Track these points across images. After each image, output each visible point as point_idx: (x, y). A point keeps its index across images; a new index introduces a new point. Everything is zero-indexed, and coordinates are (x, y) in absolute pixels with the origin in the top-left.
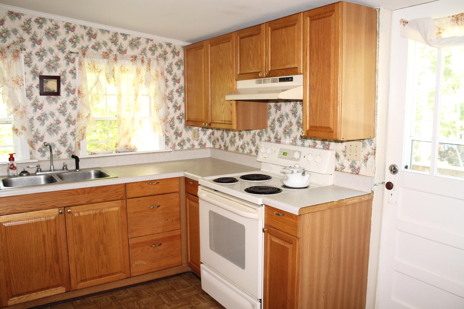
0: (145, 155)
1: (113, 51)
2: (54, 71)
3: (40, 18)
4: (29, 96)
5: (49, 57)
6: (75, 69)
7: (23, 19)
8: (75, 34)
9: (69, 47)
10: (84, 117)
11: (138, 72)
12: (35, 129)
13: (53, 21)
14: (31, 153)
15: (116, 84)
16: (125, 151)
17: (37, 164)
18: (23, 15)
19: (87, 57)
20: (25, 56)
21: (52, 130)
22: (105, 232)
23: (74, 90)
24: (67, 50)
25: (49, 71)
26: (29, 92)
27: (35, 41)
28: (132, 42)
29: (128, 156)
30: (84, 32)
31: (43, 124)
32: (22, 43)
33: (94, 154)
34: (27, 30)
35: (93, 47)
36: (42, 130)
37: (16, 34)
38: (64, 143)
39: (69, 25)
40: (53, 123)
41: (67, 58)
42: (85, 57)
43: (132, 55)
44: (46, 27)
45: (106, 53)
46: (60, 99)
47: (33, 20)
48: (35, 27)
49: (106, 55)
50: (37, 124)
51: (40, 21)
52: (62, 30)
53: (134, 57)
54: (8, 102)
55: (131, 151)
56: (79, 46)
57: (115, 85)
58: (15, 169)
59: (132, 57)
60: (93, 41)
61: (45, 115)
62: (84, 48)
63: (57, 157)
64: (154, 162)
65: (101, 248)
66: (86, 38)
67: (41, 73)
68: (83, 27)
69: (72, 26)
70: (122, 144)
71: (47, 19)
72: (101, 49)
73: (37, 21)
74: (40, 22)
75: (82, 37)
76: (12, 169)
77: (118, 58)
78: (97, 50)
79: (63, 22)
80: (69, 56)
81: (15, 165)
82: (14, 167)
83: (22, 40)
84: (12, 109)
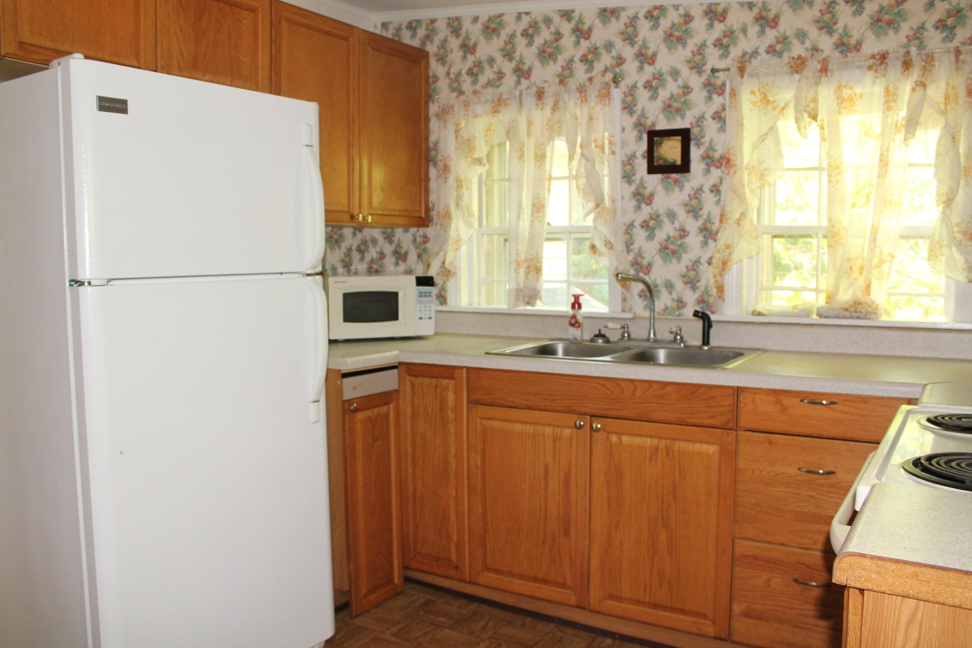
0: (900, 333)
1: (822, 51)
2: (678, 118)
3: (656, 8)
4: (628, 177)
5: (671, 88)
6: (724, 109)
7: (624, 17)
8: (726, 27)
9: (713, 58)
10: (730, 222)
11: (891, 98)
12: (636, 246)
13: (681, 8)
14: (624, 300)
15: (826, 136)
16: (840, 315)
17: (623, 323)
18: (623, 9)
19: (751, 76)
20: (624, 93)
21: (670, 250)
22: (675, 499)
23: (722, 158)
24: (708, 67)
25: (669, 119)
26: (628, 168)
27: (645, 58)
28: (880, 15)
29: (847, 332)
30: (748, 17)
31: (651, 237)
32: (621, 68)
33: (760, 314)
34: (629, 38)
35: (771, 50)
36: (649, 249)
37: (610, 52)
38: (691, 283)
39: (713, 8)
40: (671, 234)
41: (708, 84)
42: (746, 76)
43: (876, 52)
44: (665, 24)
45: (799, 57)
46: (688, 181)
47: (641, 15)
48: (644, 27)
49: (798, 66)
50: (640, 235)
51: (655, 13)
52: (699, 24)
53: (878, 57)
54: (584, 190)
55: (858, 318)
56: (735, 52)
57: (823, 139)
58: (579, 326)
59: (873, 57)
60: (771, 35)
61: (656, 217)
62: (748, 56)
63: (677, 313)
64: (927, 355)
65: (663, 536)
66: (753, 30)
67: (653, 125)
68: (746, 7)
69: (720, 9)
70: (845, 296)
71: (668, 8)
72: (789, 50)
73: (649, 15)
74: (654, 15)
75: (744, 31)
76: (572, 325)
77: (830, 67)
78: (780, 55)
79: (702, 4)
80: (712, 81)
81: (579, 318)
82: (577, 322)
83: (620, 60)
84: (591, 205)
